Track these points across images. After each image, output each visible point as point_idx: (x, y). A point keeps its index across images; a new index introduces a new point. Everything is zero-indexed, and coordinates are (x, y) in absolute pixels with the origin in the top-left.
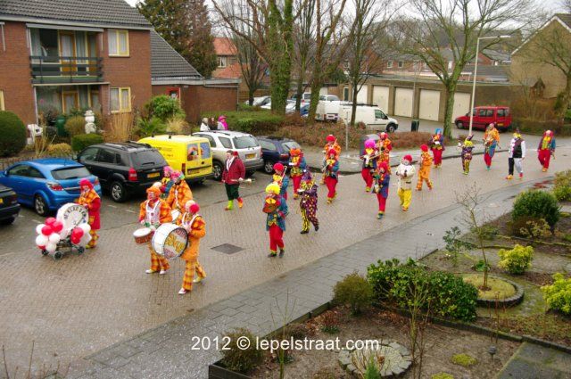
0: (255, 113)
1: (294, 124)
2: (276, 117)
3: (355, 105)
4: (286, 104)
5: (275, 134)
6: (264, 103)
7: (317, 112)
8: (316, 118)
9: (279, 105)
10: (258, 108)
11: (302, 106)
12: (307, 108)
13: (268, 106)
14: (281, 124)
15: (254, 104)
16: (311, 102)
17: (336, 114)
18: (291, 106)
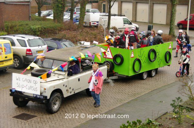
0: (43, 22)
1: (69, 29)
2: (57, 25)
3: (109, 16)
4: (63, 16)
5: (57, 36)
6: (49, 15)
7: (85, 21)
8: (84, 24)
9: (58, 16)
10: (44, 19)
11: (74, 16)
12: (78, 18)
13: (51, 17)
14: (61, 30)
15: (42, 15)
16: (81, 14)
17: (98, 22)
18: (67, 16)
